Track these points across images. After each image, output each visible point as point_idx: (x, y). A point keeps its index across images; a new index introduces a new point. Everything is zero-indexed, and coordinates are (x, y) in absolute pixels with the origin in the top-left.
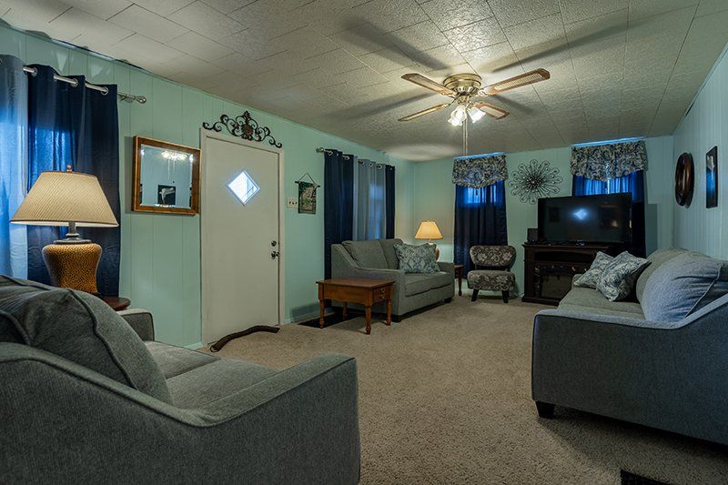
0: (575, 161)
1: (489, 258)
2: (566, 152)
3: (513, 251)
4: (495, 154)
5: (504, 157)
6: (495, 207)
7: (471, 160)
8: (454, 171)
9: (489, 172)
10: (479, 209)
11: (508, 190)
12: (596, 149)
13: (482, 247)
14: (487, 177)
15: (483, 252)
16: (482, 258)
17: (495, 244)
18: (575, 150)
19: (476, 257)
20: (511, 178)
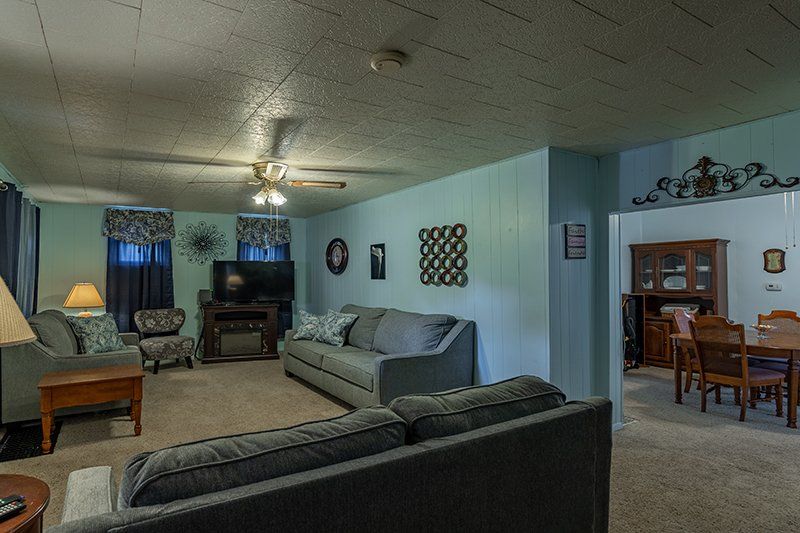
0: (241, 229)
1: (158, 323)
2: (232, 219)
3: (181, 313)
4: (162, 210)
5: (172, 214)
6: (162, 267)
7: (132, 212)
8: (108, 221)
9: (155, 229)
10: (142, 268)
11: (176, 250)
12: (258, 220)
13: (148, 312)
14: (152, 233)
15: (150, 317)
16: (150, 324)
17: (162, 308)
18: (240, 218)
19: (144, 323)
20: (178, 237)
